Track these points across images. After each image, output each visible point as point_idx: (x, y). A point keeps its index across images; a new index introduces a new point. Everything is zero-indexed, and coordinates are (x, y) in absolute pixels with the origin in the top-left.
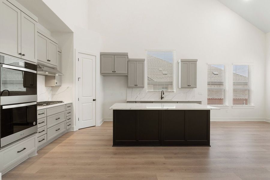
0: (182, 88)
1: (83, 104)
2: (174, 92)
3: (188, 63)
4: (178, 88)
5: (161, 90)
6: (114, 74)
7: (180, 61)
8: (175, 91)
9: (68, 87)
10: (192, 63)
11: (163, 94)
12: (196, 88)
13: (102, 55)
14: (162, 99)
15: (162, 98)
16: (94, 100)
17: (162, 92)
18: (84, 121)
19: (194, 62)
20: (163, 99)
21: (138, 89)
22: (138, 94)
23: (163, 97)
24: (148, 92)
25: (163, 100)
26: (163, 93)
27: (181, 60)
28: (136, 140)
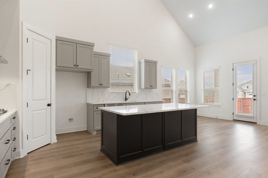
0: (146, 88)
1: (34, 112)
2: (136, 92)
3: (150, 63)
4: (140, 88)
5: (126, 91)
6: (76, 69)
7: (143, 61)
9: (8, 85)
10: (153, 64)
11: (130, 95)
12: (156, 88)
13: (59, 40)
14: (126, 100)
15: (126, 99)
16: (49, 105)
18: (35, 139)
19: (156, 63)
22: (101, 95)
24: (111, 93)
27: (145, 60)
28: (142, 150)
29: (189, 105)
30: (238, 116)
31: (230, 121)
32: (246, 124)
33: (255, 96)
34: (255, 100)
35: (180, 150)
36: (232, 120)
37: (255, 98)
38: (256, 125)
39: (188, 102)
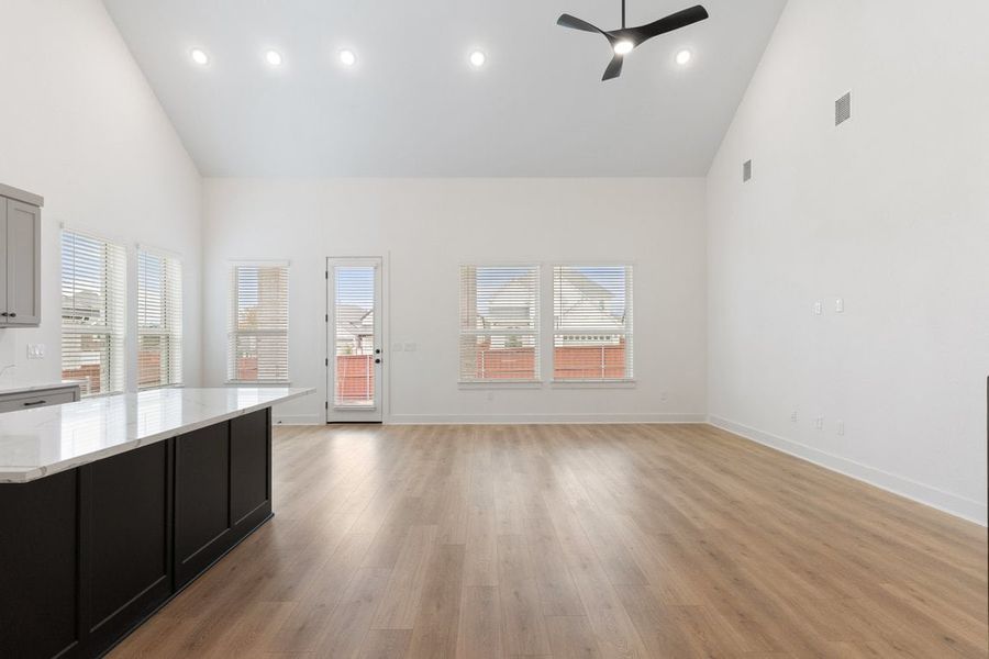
12: (36, 325)
19: (31, 205)
28: (76, 639)
29: (180, 390)
30: (338, 410)
31: (320, 427)
32: (361, 429)
33: (378, 351)
34: (378, 361)
35: (234, 569)
36: (325, 423)
37: (378, 356)
38: (383, 428)
39: (178, 379)
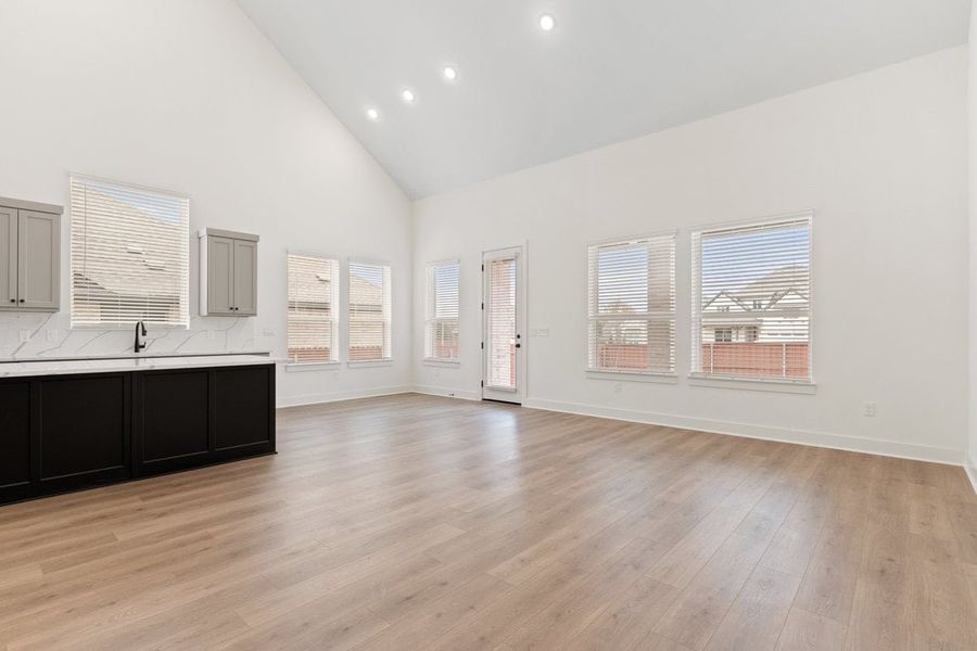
0: (211, 314)
2: (184, 327)
3: (231, 241)
4: (199, 314)
5: (136, 322)
7: (204, 233)
8: (188, 324)
10: (242, 243)
11: (144, 334)
12: (255, 315)
14: (136, 351)
15: (138, 347)
17: (140, 327)
19: (252, 241)
20: (141, 350)
21: (29, 317)
22: (29, 334)
23: (141, 343)
24: (74, 327)
25: (142, 352)
26: (141, 330)
27: (208, 230)
28: (29, 480)
30: (490, 389)
33: (519, 337)
34: (519, 346)
36: (481, 400)
37: (519, 341)
39: (389, 354)
